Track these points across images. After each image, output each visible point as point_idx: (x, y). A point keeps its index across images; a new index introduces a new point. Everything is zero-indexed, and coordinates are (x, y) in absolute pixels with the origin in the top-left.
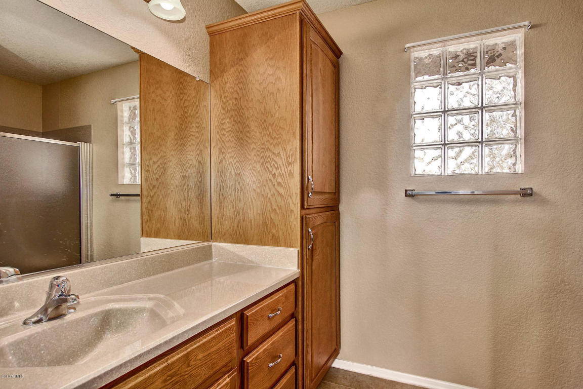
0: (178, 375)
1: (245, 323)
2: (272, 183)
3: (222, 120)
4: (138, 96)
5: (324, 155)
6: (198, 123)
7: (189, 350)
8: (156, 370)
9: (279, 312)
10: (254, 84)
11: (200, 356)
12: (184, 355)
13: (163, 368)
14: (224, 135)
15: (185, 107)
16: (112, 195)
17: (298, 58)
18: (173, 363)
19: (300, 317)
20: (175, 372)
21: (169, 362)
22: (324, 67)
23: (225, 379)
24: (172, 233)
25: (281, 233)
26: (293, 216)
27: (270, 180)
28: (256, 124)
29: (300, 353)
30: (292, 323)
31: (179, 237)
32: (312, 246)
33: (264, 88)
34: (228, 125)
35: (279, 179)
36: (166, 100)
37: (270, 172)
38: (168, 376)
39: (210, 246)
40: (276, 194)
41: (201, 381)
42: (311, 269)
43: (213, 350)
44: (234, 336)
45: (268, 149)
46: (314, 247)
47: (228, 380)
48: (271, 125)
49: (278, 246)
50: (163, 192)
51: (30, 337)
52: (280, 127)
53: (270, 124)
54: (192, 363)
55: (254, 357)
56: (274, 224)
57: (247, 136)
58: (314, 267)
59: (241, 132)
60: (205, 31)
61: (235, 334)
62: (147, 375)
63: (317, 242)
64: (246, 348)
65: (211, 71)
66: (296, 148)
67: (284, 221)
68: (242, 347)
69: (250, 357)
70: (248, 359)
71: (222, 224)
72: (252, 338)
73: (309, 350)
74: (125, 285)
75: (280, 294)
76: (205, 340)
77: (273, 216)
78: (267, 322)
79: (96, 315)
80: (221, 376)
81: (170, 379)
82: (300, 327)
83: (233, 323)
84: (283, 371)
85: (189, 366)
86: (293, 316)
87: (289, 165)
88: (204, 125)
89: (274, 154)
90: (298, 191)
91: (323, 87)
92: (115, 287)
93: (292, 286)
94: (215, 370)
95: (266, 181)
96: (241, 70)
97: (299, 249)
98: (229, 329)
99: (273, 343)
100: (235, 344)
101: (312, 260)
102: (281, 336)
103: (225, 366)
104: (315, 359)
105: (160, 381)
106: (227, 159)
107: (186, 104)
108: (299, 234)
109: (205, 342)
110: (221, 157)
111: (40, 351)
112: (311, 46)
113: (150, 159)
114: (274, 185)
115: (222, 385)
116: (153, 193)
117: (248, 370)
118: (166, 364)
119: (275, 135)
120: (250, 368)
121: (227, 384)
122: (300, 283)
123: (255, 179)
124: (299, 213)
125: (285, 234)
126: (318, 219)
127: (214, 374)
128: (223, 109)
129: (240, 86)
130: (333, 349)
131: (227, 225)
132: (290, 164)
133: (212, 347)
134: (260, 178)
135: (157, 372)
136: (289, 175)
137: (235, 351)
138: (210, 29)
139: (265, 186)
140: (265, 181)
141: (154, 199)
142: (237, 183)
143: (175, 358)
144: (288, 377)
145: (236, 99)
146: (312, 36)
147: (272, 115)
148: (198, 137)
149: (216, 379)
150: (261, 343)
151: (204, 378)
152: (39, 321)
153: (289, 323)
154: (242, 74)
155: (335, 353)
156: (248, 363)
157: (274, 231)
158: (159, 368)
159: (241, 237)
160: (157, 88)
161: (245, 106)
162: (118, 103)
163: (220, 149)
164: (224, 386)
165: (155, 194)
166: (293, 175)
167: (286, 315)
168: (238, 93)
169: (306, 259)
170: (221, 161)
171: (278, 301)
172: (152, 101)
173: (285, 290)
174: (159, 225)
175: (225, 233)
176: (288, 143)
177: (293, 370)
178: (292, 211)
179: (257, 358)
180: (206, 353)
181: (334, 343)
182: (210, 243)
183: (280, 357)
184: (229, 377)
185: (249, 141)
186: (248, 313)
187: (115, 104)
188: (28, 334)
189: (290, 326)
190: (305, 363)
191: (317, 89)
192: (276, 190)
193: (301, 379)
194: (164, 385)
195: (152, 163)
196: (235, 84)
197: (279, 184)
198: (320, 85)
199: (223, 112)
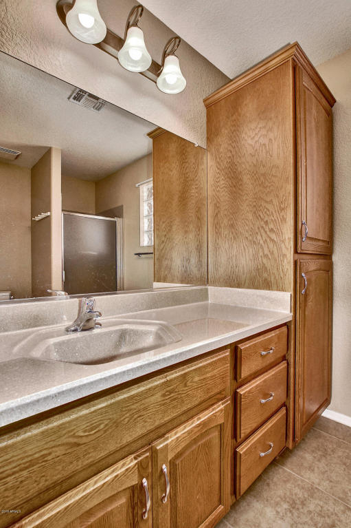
0: (176, 392)
1: (239, 356)
2: (264, 230)
3: (217, 178)
4: (152, 179)
5: (318, 202)
6: (197, 185)
7: (186, 371)
8: (156, 383)
9: (271, 351)
10: (246, 140)
11: (197, 379)
12: (182, 375)
13: (163, 383)
14: (219, 191)
15: (187, 173)
16: (136, 254)
17: (291, 104)
18: (171, 380)
19: (292, 361)
20: (173, 389)
21: (168, 378)
22: (317, 112)
23: (219, 406)
24: (176, 278)
25: (272, 278)
26: (285, 260)
27: (262, 227)
28: (249, 176)
29: (292, 396)
30: (283, 365)
31: (182, 282)
32: (306, 292)
33: (256, 142)
34: (222, 182)
35: (271, 226)
36: (171, 171)
37: (262, 219)
38: (167, 392)
39: (207, 290)
40: (268, 240)
41: (197, 402)
42: (305, 314)
43: (208, 375)
44: (228, 366)
45: (261, 199)
46: (307, 292)
47: (222, 407)
48: (264, 175)
49: (269, 290)
50: (169, 245)
51: (68, 341)
52: (272, 175)
53: (262, 175)
54: (189, 384)
55: (247, 389)
56: (266, 268)
57: (239, 189)
58: (306, 313)
59: (235, 186)
60: (203, 104)
61: (229, 365)
62: (148, 387)
63: (311, 288)
64: (239, 380)
65: (208, 138)
66: (289, 193)
67: (275, 265)
68: (235, 378)
69: (243, 390)
70: (242, 391)
71: (217, 270)
72: (245, 372)
73: (301, 394)
74: (139, 312)
75: (273, 334)
76: (201, 365)
77: (265, 261)
78: (260, 358)
79: (116, 331)
80: (215, 401)
81: (169, 395)
82: (292, 370)
83: (228, 354)
84: (274, 410)
85: (185, 385)
86: (284, 358)
87: (281, 211)
88: (202, 186)
89: (266, 202)
90: (292, 236)
91: (317, 133)
92: (131, 314)
93: (284, 329)
94: (209, 395)
95: (258, 228)
96: (235, 130)
97: (292, 292)
98: (224, 358)
99: (264, 381)
100: (229, 374)
101: (305, 306)
102: (273, 375)
103: (220, 393)
104: (306, 405)
105: (160, 394)
106: (222, 212)
107: (187, 171)
108: (292, 277)
109: (201, 367)
110: (216, 211)
111: (75, 353)
112: (304, 91)
113: (160, 220)
114: (266, 232)
115: (217, 410)
116: (162, 246)
117: (241, 402)
118: (165, 380)
119: (267, 183)
120: (242, 400)
121: (221, 410)
122: (293, 326)
123: (247, 228)
124: (292, 256)
125: (277, 278)
126: (312, 265)
127: (210, 398)
128: (218, 169)
129: (234, 145)
130: (325, 399)
131: (221, 270)
132: (282, 209)
133: (207, 373)
134: (252, 226)
135: (157, 386)
136: (281, 221)
137: (229, 381)
138: (208, 102)
139: (257, 233)
140: (256, 228)
141: (163, 251)
142: (231, 234)
143: (173, 376)
144: (279, 417)
145: (230, 157)
146: (306, 82)
147: (264, 166)
148: (196, 197)
149: (211, 403)
150: (253, 379)
151: (199, 400)
152: (76, 330)
153: (280, 365)
154: (235, 133)
155: (326, 402)
156: (241, 395)
157: (265, 275)
158: (158, 382)
159: (233, 281)
160: (165, 163)
161: (238, 162)
162: (141, 187)
163: (215, 204)
164: (218, 411)
165: (163, 248)
166: (285, 220)
167: (279, 356)
168: (231, 152)
169: (298, 303)
170: (217, 214)
171: (270, 340)
172: (162, 173)
173: (277, 331)
174: (166, 272)
175: (220, 278)
176: (281, 189)
177: (283, 411)
178: (284, 256)
179: (249, 392)
180: (202, 378)
181: (326, 393)
182: (207, 287)
183: (271, 396)
184: (223, 404)
185: (241, 193)
186: (242, 347)
187: (138, 187)
188: (67, 338)
189: (282, 367)
190: (297, 406)
191: (311, 134)
192: (268, 236)
193: (291, 420)
194: (163, 399)
195: (161, 223)
196: (228, 144)
197: (272, 230)
198: (314, 130)
199: (218, 171)
